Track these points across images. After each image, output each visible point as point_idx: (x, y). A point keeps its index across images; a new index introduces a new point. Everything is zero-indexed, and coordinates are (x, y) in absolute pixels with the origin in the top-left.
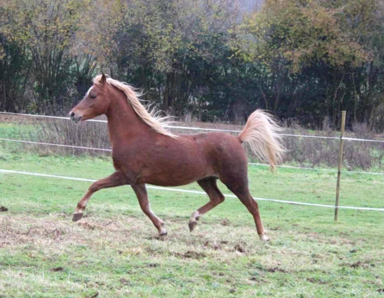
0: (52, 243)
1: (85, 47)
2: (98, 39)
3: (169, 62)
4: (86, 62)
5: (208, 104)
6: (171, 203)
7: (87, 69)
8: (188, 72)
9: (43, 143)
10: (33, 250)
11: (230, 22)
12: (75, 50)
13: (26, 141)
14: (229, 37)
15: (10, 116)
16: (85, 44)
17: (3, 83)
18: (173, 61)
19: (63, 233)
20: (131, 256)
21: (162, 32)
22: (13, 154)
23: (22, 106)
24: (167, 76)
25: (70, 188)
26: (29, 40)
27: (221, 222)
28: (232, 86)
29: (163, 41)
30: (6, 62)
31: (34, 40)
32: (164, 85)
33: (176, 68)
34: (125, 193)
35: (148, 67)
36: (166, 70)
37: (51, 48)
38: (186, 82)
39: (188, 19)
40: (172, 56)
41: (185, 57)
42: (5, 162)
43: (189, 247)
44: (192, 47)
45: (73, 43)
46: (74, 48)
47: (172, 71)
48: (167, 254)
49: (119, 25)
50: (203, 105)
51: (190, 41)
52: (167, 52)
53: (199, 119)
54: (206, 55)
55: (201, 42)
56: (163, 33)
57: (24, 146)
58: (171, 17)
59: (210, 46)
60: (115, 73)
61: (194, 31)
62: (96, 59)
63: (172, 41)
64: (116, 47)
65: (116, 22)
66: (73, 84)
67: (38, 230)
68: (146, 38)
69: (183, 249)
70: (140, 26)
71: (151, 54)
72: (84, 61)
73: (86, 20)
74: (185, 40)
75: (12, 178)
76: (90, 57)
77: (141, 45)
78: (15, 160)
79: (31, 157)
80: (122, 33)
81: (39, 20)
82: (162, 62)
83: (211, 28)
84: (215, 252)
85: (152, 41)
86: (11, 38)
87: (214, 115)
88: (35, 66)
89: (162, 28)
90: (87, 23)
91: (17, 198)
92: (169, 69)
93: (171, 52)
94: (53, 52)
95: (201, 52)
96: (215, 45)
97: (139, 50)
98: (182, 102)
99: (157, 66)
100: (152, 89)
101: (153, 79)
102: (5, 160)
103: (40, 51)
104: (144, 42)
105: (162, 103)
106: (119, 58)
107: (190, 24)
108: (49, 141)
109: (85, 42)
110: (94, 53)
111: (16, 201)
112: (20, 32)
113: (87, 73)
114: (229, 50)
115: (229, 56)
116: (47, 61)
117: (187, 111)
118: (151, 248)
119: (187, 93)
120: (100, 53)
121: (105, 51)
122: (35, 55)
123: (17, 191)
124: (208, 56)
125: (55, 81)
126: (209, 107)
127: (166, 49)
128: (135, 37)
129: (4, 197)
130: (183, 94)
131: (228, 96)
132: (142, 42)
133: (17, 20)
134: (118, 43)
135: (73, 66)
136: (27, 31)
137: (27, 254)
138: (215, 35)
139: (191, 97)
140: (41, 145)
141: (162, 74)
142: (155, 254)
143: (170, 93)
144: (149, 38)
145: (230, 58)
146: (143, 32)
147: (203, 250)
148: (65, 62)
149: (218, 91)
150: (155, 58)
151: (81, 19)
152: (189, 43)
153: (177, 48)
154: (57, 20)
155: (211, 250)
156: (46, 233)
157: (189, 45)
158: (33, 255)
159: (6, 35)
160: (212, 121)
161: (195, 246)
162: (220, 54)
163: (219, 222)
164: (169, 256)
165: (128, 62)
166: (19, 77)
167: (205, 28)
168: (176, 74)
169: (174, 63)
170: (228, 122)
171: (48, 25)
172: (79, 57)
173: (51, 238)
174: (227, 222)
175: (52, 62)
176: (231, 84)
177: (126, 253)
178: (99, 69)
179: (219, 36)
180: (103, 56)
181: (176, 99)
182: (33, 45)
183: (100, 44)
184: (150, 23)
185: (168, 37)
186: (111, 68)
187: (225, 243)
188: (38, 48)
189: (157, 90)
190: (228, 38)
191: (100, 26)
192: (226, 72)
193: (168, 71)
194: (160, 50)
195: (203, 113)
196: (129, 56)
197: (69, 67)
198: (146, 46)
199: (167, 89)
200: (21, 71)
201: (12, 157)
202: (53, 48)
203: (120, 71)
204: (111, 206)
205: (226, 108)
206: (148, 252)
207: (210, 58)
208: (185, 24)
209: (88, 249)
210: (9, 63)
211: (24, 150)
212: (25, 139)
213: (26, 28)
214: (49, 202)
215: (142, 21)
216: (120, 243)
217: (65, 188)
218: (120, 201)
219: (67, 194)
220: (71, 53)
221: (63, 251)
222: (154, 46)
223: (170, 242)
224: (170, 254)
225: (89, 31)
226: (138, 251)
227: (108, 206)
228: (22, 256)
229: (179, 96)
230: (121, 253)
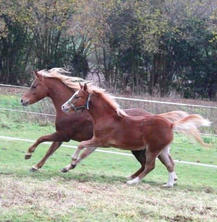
0: (55, 205)
1: (81, 29)
2: (93, 22)
3: (156, 44)
4: (82, 42)
5: (190, 82)
6: (160, 171)
7: (82, 48)
8: (173, 53)
9: (43, 114)
10: (39, 210)
11: (212, 9)
12: (72, 31)
13: (28, 111)
14: (210, 22)
15: (13, 89)
16: (82, 26)
17: (7, 59)
18: (160, 43)
19: (65, 196)
20: (126, 218)
21: (150, 16)
22: (16, 123)
23: (23, 80)
24: (154, 56)
25: (68, 155)
26: (31, 21)
27: (205, 189)
28: (212, 66)
29: (151, 24)
30: (10, 40)
31: (35, 21)
32: (151, 64)
33: (162, 49)
34: (117, 161)
35: (137, 48)
36: (153, 51)
37: (51, 28)
38: (170, 62)
39: (174, 5)
40: (159, 38)
41: (170, 40)
42: (9, 130)
43: (177, 212)
44: (177, 30)
45: (70, 24)
46: (71, 29)
47: (159, 52)
48: (158, 217)
49: (112, 9)
50: (186, 84)
51: (176, 26)
52: (154, 35)
53: (183, 96)
54: (189, 38)
55: (185, 26)
56: (152, 18)
57: (26, 116)
58: (159, 3)
59: (193, 30)
60: (107, 52)
61: (179, 17)
62: (90, 39)
63: (159, 25)
64: (109, 29)
65: (109, 6)
66: (70, 62)
67: (42, 192)
68: (136, 21)
69: (172, 214)
70: (130, 11)
71: (140, 36)
72: (80, 41)
73: (83, 4)
74: (171, 24)
75: (16, 145)
76: (85, 38)
77: (131, 27)
78: (18, 128)
79: (32, 126)
80: (115, 17)
81: (40, 3)
82: (149, 43)
83: (194, 14)
84: (201, 217)
85: (141, 24)
86: (15, 19)
87: (196, 92)
88: (36, 44)
89: (151, 13)
90: (83, 7)
91: (22, 163)
92: (156, 50)
93: (158, 35)
94: (52, 32)
95: (185, 35)
96: (197, 29)
97: (129, 32)
98: (167, 80)
99: (145, 47)
100: (140, 67)
101: (141, 58)
102: (9, 128)
103: (40, 31)
104: (134, 25)
105: (149, 80)
106: (111, 39)
107: (175, 10)
108: (49, 112)
109: (81, 24)
110: (89, 34)
111: (21, 166)
112: (23, 13)
113: (82, 51)
114: (210, 34)
115: (210, 40)
116: (46, 40)
117: (171, 88)
118: (144, 212)
119: (171, 72)
120: (95, 34)
121: (99, 33)
122: (36, 35)
123: (20, 157)
124: (191, 39)
125: (53, 58)
126: (191, 85)
127: (153, 32)
128: (126, 21)
129: (10, 162)
130: (168, 72)
131: (208, 75)
132: (132, 25)
133: (20, 3)
134: (111, 25)
135: (70, 45)
136: (30, 13)
137: (33, 214)
138: (199, 21)
139: (175, 76)
140: (41, 115)
141: (150, 55)
142: (147, 218)
143: (156, 71)
144: (138, 22)
145: (211, 41)
146: (133, 16)
147: (191, 215)
148: (63, 41)
149: (200, 70)
150: (144, 40)
151: (78, 4)
152: (174, 27)
153: (164, 31)
154: (56, 3)
155: (197, 215)
156: (49, 195)
157: (174, 29)
158: (39, 215)
159: (10, 16)
160: (194, 98)
161: (183, 211)
162: (203, 38)
163: (203, 190)
164: (160, 219)
165: (119, 43)
166: (21, 54)
167: (189, 13)
168: (162, 55)
169: (160, 44)
170: (208, 99)
171: (48, 7)
172: (75, 37)
173: (54, 200)
174: (210, 190)
175: (51, 41)
176: (211, 64)
177: (122, 215)
178: (93, 48)
179: (202, 22)
180: (97, 37)
181: (161, 77)
182: (34, 25)
183: (95, 26)
184: (140, 8)
185: (156, 21)
186: (104, 48)
187: (209, 208)
188: (38, 28)
189: (145, 69)
190: (210, 24)
191: (95, 10)
192: (207, 54)
193: (155, 52)
194: (148, 33)
195: (185, 90)
196: (120, 38)
197: (66, 46)
198: (136, 29)
199: (153, 68)
200: (23, 48)
201: (15, 126)
202: (52, 29)
203: (112, 51)
204: (106, 172)
205: (206, 87)
206: (141, 215)
207: (193, 41)
208: (171, 10)
209: (87, 211)
210: (12, 42)
211: (26, 120)
212: (26, 110)
213: (29, 10)
214: (50, 167)
215: (133, 6)
216: (116, 207)
217: (63, 155)
218: (113, 168)
219: (65, 161)
220: (69, 34)
221: (65, 213)
222: (143, 29)
223: (160, 207)
224: (161, 217)
225: (85, 14)
226: (132, 214)
227: (103, 172)
228: (29, 216)
229: (165, 74)
230: (116, 215)
